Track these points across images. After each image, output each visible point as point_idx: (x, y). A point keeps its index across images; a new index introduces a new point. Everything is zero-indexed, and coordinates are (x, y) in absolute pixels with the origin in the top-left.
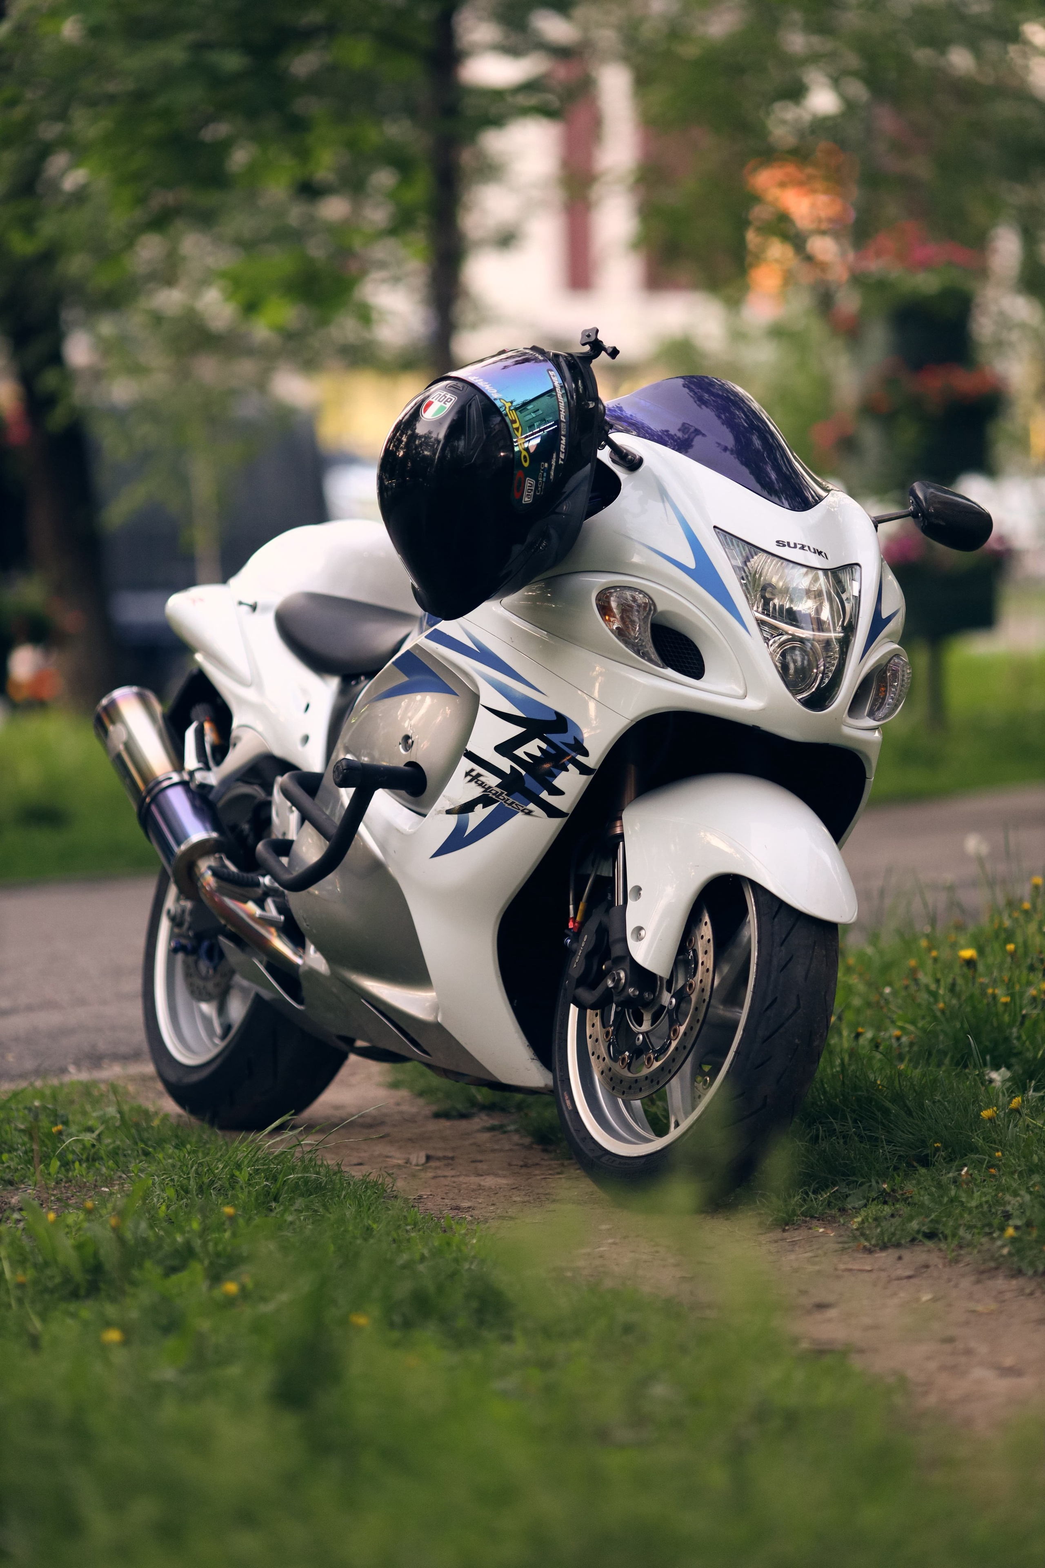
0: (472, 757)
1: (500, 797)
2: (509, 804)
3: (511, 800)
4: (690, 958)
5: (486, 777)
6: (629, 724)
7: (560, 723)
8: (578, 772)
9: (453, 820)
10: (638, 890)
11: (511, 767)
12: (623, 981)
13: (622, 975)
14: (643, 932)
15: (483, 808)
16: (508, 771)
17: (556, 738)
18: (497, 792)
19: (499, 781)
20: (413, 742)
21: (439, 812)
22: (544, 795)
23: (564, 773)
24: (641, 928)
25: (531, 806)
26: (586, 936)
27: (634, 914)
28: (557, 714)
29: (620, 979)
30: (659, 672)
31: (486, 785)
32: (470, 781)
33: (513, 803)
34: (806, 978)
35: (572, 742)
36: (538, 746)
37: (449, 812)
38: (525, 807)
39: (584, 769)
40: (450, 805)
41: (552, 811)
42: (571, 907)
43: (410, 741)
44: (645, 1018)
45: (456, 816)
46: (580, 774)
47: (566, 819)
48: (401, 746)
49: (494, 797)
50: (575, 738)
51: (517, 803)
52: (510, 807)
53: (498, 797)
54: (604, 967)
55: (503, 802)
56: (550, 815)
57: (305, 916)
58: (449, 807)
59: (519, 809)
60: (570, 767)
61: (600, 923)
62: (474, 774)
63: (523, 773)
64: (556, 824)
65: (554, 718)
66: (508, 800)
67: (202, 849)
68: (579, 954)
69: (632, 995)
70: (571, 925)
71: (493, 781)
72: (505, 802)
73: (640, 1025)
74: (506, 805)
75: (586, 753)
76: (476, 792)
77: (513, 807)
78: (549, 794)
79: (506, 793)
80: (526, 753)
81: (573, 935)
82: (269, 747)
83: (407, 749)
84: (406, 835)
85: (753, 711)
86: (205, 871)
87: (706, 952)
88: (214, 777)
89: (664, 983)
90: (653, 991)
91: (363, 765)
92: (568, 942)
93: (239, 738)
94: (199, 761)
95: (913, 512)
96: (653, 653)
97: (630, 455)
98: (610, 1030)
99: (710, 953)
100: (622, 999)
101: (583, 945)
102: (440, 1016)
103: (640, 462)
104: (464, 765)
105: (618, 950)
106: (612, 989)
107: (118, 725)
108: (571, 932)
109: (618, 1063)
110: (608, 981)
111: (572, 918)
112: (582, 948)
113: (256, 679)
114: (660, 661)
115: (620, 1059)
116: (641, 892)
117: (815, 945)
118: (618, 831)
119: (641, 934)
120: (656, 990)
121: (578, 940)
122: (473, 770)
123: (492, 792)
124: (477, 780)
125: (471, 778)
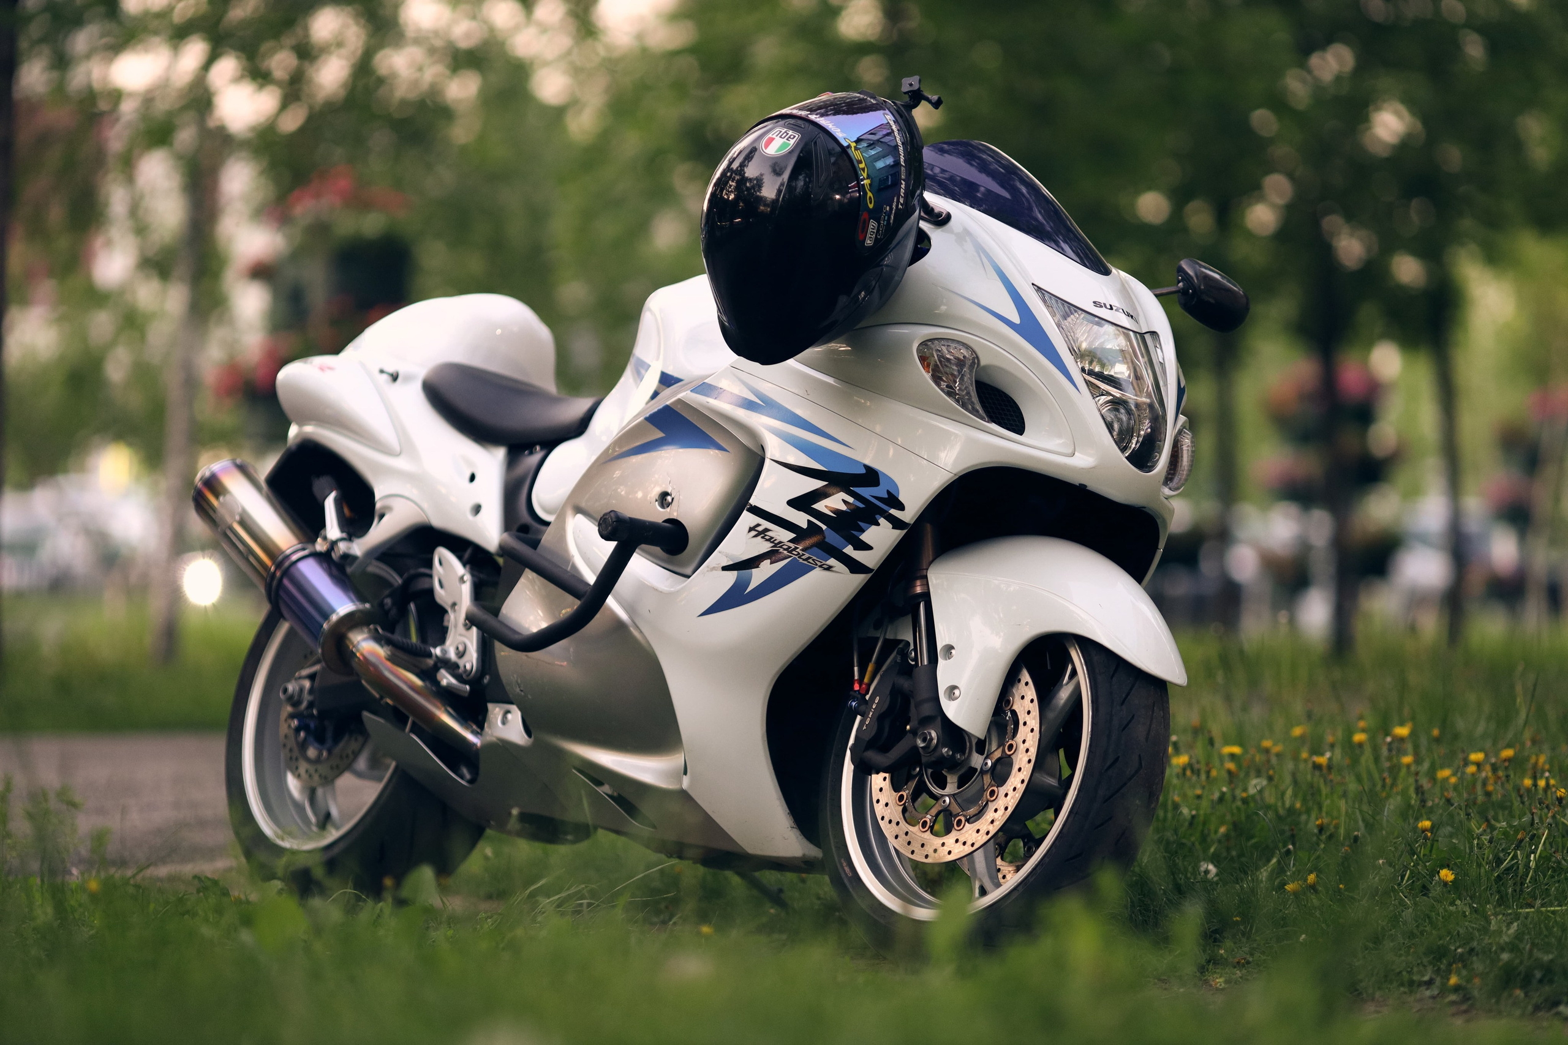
0: (756, 511)
1: (794, 552)
2: (804, 560)
3: (807, 555)
4: (1007, 718)
5: (776, 532)
6: (952, 478)
7: (871, 477)
8: (891, 526)
9: (732, 577)
10: (949, 648)
11: (809, 521)
12: (935, 741)
13: (934, 734)
14: (957, 692)
15: (771, 563)
16: (805, 526)
17: (866, 492)
18: (789, 548)
19: (793, 535)
20: (673, 499)
21: (714, 569)
22: (849, 550)
23: (873, 528)
24: (952, 688)
25: (832, 562)
26: (878, 698)
27: (946, 673)
28: (866, 467)
29: (932, 739)
30: (988, 427)
31: (776, 540)
32: (755, 536)
33: (809, 558)
34: (1147, 739)
35: (886, 496)
36: (843, 500)
37: (725, 568)
38: (824, 562)
39: (897, 524)
40: (728, 561)
41: (855, 567)
42: (856, 669)
43: (669, 498)
44: (949, 780)
45: (735, 573)
46: (893, 528)
47: (870, 575)
48: (656, 503)
49: (785, 552)
50: (888, 492)
51: (814, 558)
52: (806, 563)
53: (790, 552)
54: (908, 727)
55: (797, 557)
56: (852, 571)
57: (519, 682)
58: (726, 564)
59: (817, 565)
60: (882, 521)
61: (894, 684)
62: (760, 529)
63: (824, 527)
64: (860, 579)
65: (863, 471)
66: (803, 555)
67: (351, 621)
68: (870, 716)
69: (945, 755)
70: (856, 687)
71: (784, 536)
72: (800, 557)
73: (943, 788)
74: (801, 561)
75: (901, 507)
76: (765, 547)
77: (809, 562)
78: (854, 549)
79: (800, 548)
80: (826, 506)
81: (859, 696)
82: (427, 517)
83: (665, 506)
84: (667, 594)
85: (1083, 469)
86: (358, 642)
87: (1029, 712)
88: (358, 548)
89: (976, 744)
90: (963, 752)
91: (630, 518)
92: (854, 704)
93: (389, 508)
94: (342, 531)
95: (1183, 289)
96: (978, 407)
97: (936, 211)
98: (905, 794)
99: (1034, 713)
100: (933, 759)
101: (874, 707)
102: (686, 783)
103: (948, 217)
104: (747, 519)
105: (927, 710)
106: (920, 750)
107: (228, 497)
108: (856, 694)
109: (918, 826)
110: (916, 741)
111: (857, 680)
112: (873, 710)
113: (407, 448)
114: (984, 415)
115: (919, 823)
116: (953, 651)
117: (1154, 706)
118: (919, 590)
119: (954, 693)
120: (967, 751)
121: (866, 702)
122: (758, 525)
123: (783, 547)
124: (763, 535)
125: (756, 533)
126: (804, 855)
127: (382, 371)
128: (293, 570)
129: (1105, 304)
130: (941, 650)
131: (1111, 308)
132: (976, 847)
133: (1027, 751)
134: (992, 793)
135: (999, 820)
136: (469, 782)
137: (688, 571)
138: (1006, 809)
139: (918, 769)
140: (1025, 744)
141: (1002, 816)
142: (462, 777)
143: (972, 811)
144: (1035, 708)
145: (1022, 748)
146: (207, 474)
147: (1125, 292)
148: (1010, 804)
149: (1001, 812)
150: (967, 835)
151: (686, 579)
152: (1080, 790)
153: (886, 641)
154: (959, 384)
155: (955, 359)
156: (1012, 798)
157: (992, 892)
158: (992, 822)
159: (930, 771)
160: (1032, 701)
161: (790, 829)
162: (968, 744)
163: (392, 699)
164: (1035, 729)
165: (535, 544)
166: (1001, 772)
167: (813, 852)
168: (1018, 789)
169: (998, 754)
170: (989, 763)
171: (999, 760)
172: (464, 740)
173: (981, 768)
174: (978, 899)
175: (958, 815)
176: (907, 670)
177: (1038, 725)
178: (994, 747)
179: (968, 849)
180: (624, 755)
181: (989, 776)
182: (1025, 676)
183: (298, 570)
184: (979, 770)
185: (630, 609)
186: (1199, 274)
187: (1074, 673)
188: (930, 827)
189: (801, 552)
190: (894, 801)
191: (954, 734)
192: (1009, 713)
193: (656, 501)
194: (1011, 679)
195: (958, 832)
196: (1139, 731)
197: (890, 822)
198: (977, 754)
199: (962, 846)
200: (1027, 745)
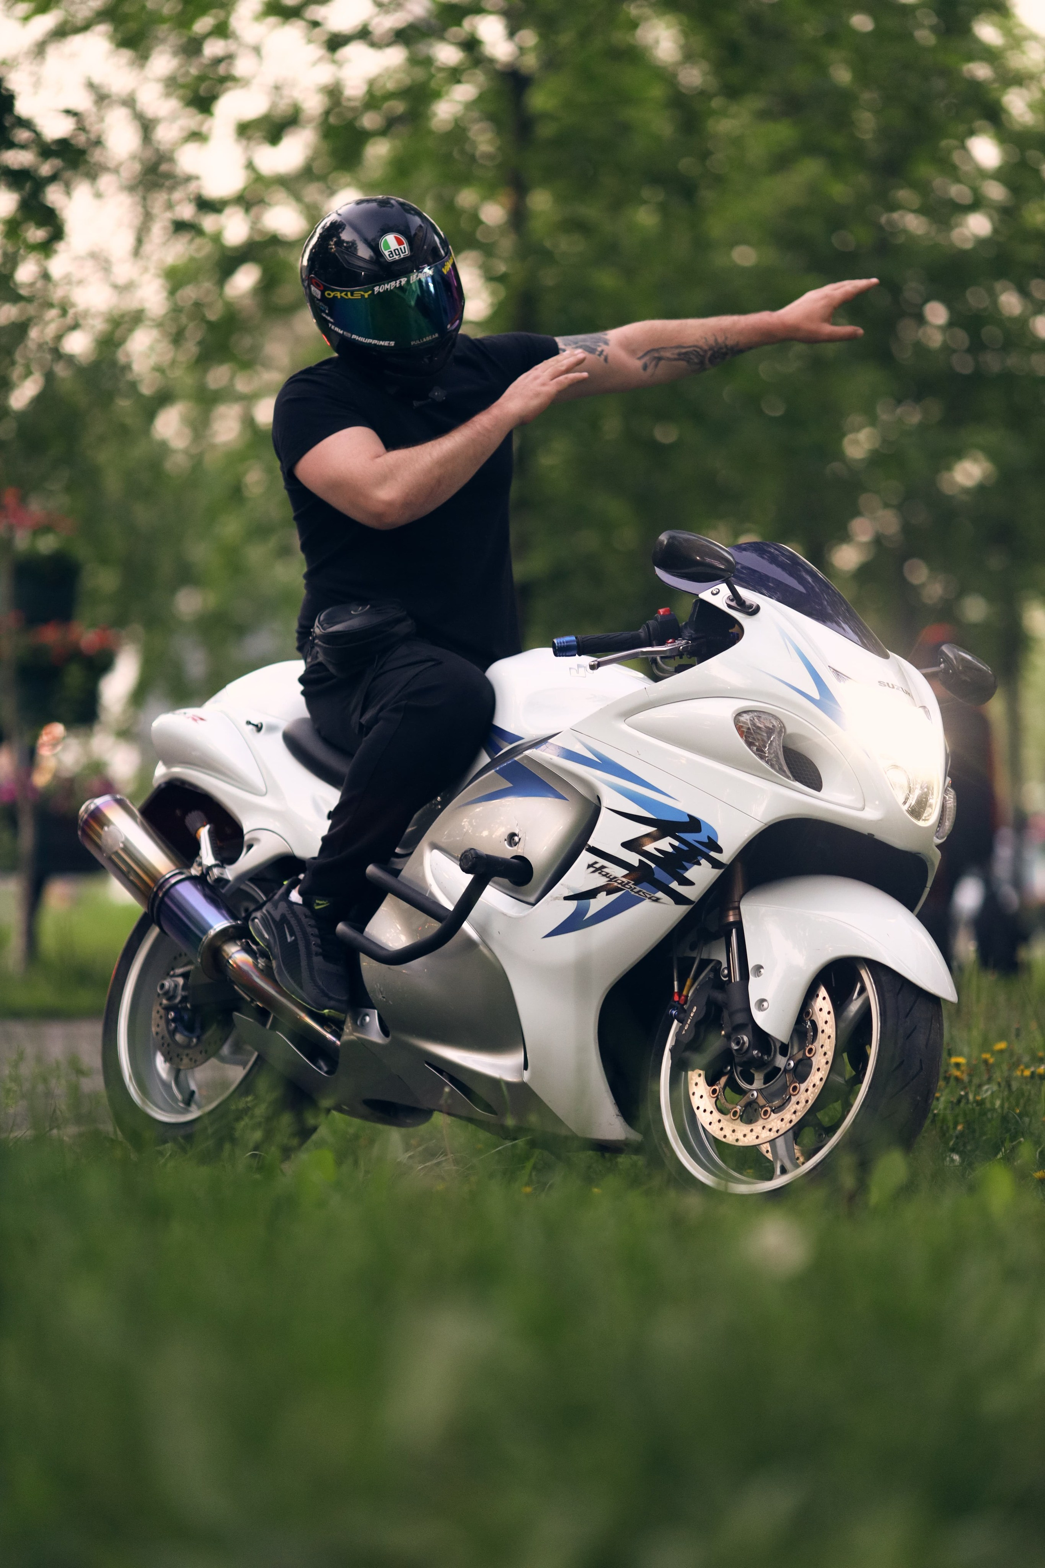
0: (594, 851)
2: (635, 892)
3: (638, 889)
4: (807, 1027)
5: (611, 869)
6: (763, 826)
7: (694, 824)
8: (711, 866)
9: (572, 905)
10: (759, 968)
11: (640, 861)
12: (747, 1045)
13: (746, 1039)
14: (765, 1004)
15: (607, 895)
16: (636, 864)
17: (690, 837)
18: (623, 882)
19: (626, 872)
20: (520, 839)
21: (556, 898)
22: (674, 885)
23: (696, 867)
24: (763, 1000)
25: (660, 894)
26: (695, 1007)
27: (756, 989)
29: (744, 1043)
30: (793, 785)
31: (611, 875)
32: (593, 872)
33: (640, 891)
34: (927, 1045)
35: (706, 840)
36: (670, 843)
37: (567, 898)
38: (653, 895)
39: (716, 864)
40: (569, 893)
41: (679, 899)
42: (676, 983)
43: (517, 838)
44: (757, 1077)
45: (576, 902)
46: (712, 867)
47: (691, 906)
48: (506, 842)
49: (619, 886)
50: (709, 838)
51: (645, 891)
52: (637, 895)
53: (624, 886)
54: (723, 1032)
55: (629, 890)
56: (677, 903)
58: (567, 894)
59: (646, 897)
60: (703, 861)
61: (708, 998)
62: (597, 866)
63: (653, 866)
64: (683, 909)
65: (687, 820)
66: (635, 888)
68: (689, 1022)
69: (756, 1056)
70: (676, 998)
71: (619, 872)
72: (632, 890)
73: (752, 1083)
74: (633, 893)
75: (719, 850)
76: (602, 881)
77: (640, 895)
79: (633, 882)
80: (656, 849)
81: (679, 1006)
82: (290, 847)
83: (513, 845)
84: (515, 918)
85: (872, 821)
86: (233, 953)
87: (826, 1022)
88: (230, 873)
89: (780, 1048)
90: (769, 1054)
91: (487, 855)
92: (674, 1012)
93: (257, 840)
94: (216, 859)
95: (944, 669)
96: (785, 768)
97: (748, 603)
98: (717, 1088)
99: (831, 1023)
100: (745, 1059)
101: (692, 1015)
102: (526, 1076)
103: (758, 609)
104: (585, 857)
105: (739, 1018)
106: (734, 1051)
107: (112, 827)
108: (676, 1004)
109: (729, 1116)
110: (730, 1044)
111: (677, 992)
112: (691, 1018)
113: (270, 788)
114: (790, 775)
115: (730, 1112)
116: (762, 970)
117: (932, 1018)
118: (731, 919)
119: (763, 1005)
120: (772, 1053)
121: (685, 1011)
122: (596, 863)
123: (618, 881)
124: (600, 871)
125: (594, 869)
126: (627, 1139)
127: (249, 723)
128: (172, 891)
129: (888, 684)
130: (752, 968)
131: (893, 687)
132: (780, 1133)
133: (825, 1054)
134: (795, 1088)
135: (801, 1111)
136: (326, 1073)
137: (532, 899)
138: (807, 1101)
139: (729, 1068)
140: (823, 1048)
141: (803, 1108)
142: (320, 1068)
143: (776, 1103)
144: (831, 1018)
145: (820, 1051)
146: (92, 807)
147: (901, 671)
148: (811, 1098)
149: (803, 1103)
150: (773, 1123)
151: (530, 906)
152: (870, 1088)
153: (702, 961)
154: (768, 749)
155: (765, 727)
156: (812, 1093)
157: (792, 1171)
158: (795, 1112)
159: (739, 1069)
160: (829, 1013)
161: (615, 1116)
162: (773, 1047)
163: (261, 1002)
164: (832, 1036)
165: (396, 873)
166: (802, 1071)
167: (635, 1136)
168: (817, 1086)
169: (800, 1056)
170: (792, 1063)
171: (800, 1061)
172: (324, 1037)
173: (785, 1068)
174: (779, 1176)
175: (764, 1106)
176: (719, 984)
177: (834, 1033)
178: (795, 1051)
179: (773, 1135)
180: (471, 1053)
181: (791, 1075)
182: (823, 992)
183: (177, 891)
184: (782, 1069)
185: (482, 930)
186: (957, 656)
187: (863, 989)
188: (740, 1116)
189: (633, 886)
190: (708, 1094)
191: (762, 1038)
192: (809, 1023)
193: (505, 840)
194: (810, 994)
195: (765, 1121)
196: (920, 1039)
197: (705, 1111)
198: (780, 1056)
199: (769, 1132)
200: (824, 1049)
